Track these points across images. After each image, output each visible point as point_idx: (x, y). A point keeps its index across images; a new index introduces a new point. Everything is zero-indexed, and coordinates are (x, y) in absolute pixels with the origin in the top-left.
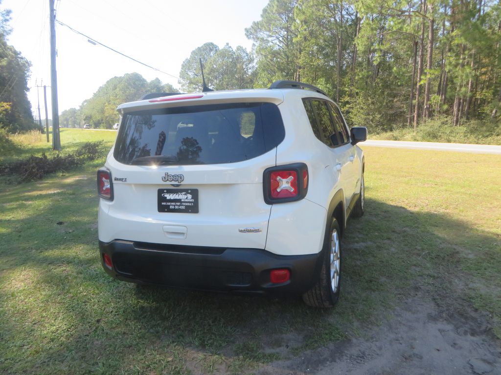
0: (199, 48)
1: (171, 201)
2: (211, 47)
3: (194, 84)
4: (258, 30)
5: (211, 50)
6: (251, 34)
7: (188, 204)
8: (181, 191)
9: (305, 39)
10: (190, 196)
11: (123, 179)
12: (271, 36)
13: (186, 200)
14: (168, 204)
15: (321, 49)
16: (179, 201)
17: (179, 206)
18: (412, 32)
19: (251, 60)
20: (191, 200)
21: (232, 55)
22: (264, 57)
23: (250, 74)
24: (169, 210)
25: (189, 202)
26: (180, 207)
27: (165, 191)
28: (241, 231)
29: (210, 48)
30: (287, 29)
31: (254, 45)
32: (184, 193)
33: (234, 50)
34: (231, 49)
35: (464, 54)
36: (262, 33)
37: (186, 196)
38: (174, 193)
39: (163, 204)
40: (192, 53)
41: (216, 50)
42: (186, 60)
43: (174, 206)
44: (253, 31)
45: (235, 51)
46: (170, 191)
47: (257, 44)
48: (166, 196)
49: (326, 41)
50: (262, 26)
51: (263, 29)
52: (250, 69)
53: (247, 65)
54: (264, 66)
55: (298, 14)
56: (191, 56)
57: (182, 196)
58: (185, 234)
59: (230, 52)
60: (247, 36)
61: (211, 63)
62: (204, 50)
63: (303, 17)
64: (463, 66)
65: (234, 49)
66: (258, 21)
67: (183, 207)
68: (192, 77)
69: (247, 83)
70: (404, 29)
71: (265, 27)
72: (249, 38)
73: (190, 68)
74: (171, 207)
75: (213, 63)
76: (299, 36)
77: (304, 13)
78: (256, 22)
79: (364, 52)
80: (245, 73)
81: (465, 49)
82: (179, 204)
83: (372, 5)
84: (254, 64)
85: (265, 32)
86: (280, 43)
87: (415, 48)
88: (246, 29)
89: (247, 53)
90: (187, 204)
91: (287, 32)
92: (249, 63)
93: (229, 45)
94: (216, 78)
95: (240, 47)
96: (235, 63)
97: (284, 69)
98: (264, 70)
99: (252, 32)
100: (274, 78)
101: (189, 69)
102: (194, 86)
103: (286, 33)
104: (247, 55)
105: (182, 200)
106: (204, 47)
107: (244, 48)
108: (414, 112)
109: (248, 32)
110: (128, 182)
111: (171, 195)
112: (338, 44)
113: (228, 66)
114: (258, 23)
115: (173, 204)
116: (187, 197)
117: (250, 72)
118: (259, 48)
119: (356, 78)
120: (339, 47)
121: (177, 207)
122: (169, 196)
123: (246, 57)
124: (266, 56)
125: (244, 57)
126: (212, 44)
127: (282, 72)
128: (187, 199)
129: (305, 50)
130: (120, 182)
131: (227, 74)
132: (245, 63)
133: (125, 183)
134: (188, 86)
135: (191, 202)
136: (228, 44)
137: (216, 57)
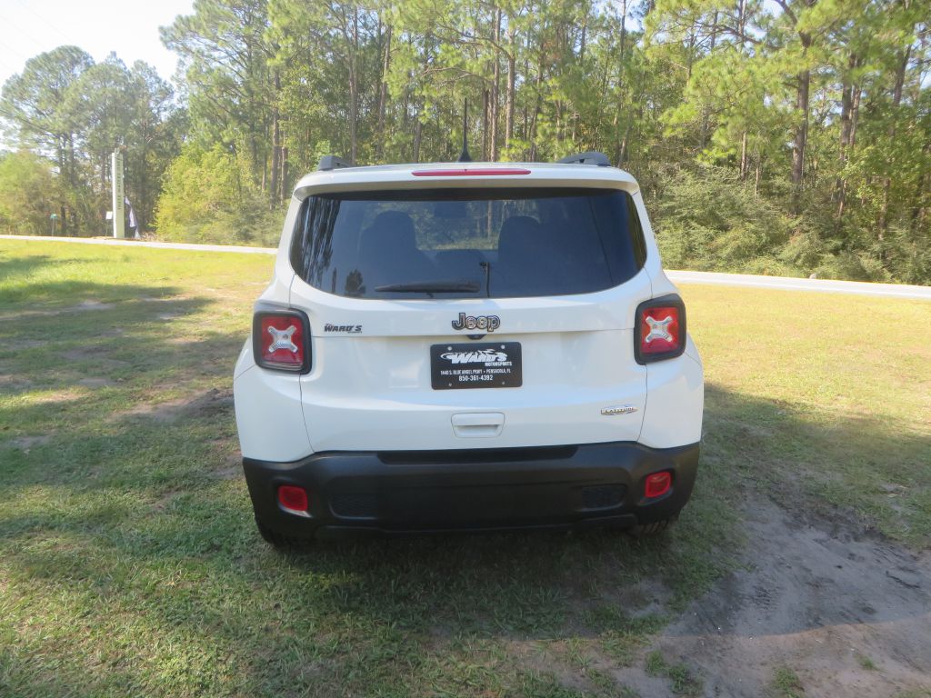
0: (45, 54)
1: (460, 366)
2: (75, 55)
3: (36, 132)
4: (188, 34)
5: (75, 62)
6: (174, 39)
7: (501, 371)
8: (484, 347)
9: (289, 63)
10: (502, 356)
11: (351, 327)
12: (215, 49)
13: (496, 364)
14: (455, 372)
15: (320, 85)
16: (481, 365)
17: (480, 375)
18: (480, 73)
19: (167, 93)
20: (505, 364)
21: (125, 78)
22: (202, 91)
23: (163, 119)
24: (456, 384)
25: (502, 367)
26: (482, 378)
27: (450, 349)
28: (606, 413)
29: (73, 57)
30: (250, 40)
31: (181, 63)
32: (489, 351)
33: (129, 68)
34: (122, 66)
35: (561, 118)
36: (195, 41)
37: (494, 357)
38: (469, 352)
39: (443, 373)
40: (28, 64)
41: (88, 65)
42: (14, 77)
43: (469, 376)
44: (178, 35)
45: (131, 71)
46: (458, 349)
47: (190, 61)
48: (448, 357)
49: (329, 73)
50: (199, 27)
51: (201, 33)
52: (165, 110)
53: (157, 102)
54: (203, 108)
55: (276, 14)
56: (25, 70)
57: (486, 357)
58: (499, 428)
59: (120, 71)
60: (166, 43)
61: (76, 90)
62: (58, 60)
63: (285, 21)
64: (561, 138)
65: (130, 66)
66: (189, 15)
67: (487, 378)
68: (29, 115)
69: (161, 138)
70: (468, 67)
71: (204, 30)
72: (168, 48)
73: (26, 96)
74: (461, 379)
75: (81, 90)
76: (278, 57)
77: (288, 13)
78: (183, 16)
79: (401, 99)
80: (155, 118)
81: (564, 110)
82: (479, 371)
83: (418, 17)
84: (174, 101)
85: (202, 40)
86: (233, 64)
87: (484, 100)
88: (161, 29)
89: (157, 78)
90: (496, 371)
91: (249, 46)
92: (163, 99)
93: (119, 56)
94: (88, 124)
95: (142, 62)
96: (133, 96)
97: (247, 117)
98: (202, 115)
99: (176, 35)
100: (225, 132)
101: (22, 98)
102: (36, 136)
103: (245, 46)
104: (159, 81)
105: (487, 365)
106: (58, 54)
107: (150, 66)
108: (487, 210)
109: (165, 34)
110: (365, 332)
111: (462, 355)
112: (352, 80)
113: (116, 101)
114: (188, 19)
115: (467, 372)
116: (497, 358)
117: (164, 116)
118: (194, 69)
119: (387, 145)
120: (353, 86)
121: (474, 378)
122: (455, 359)
123: (157, 86)
124: (208, 89)
125: (151, 84)
126: (77, 50)
127: (239, 124)
128: (496, 360)
129: (290, 84)
130: (345, 334)
131: (113, 116)
132: (154, 98)
133: (357, 334)
134: (20, 136)
135: (506, 367)
136: (114, 54)
137: (87, 78)
